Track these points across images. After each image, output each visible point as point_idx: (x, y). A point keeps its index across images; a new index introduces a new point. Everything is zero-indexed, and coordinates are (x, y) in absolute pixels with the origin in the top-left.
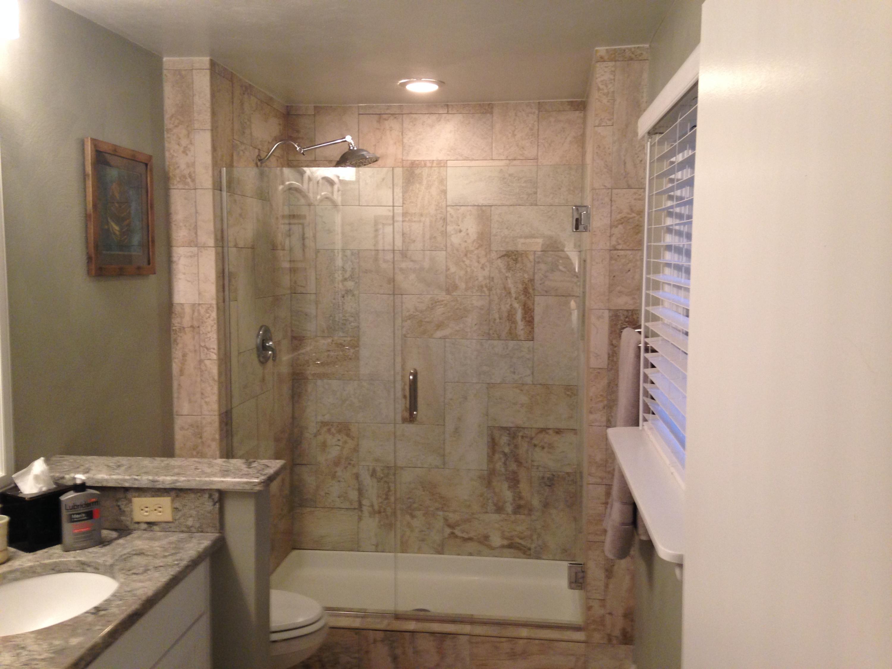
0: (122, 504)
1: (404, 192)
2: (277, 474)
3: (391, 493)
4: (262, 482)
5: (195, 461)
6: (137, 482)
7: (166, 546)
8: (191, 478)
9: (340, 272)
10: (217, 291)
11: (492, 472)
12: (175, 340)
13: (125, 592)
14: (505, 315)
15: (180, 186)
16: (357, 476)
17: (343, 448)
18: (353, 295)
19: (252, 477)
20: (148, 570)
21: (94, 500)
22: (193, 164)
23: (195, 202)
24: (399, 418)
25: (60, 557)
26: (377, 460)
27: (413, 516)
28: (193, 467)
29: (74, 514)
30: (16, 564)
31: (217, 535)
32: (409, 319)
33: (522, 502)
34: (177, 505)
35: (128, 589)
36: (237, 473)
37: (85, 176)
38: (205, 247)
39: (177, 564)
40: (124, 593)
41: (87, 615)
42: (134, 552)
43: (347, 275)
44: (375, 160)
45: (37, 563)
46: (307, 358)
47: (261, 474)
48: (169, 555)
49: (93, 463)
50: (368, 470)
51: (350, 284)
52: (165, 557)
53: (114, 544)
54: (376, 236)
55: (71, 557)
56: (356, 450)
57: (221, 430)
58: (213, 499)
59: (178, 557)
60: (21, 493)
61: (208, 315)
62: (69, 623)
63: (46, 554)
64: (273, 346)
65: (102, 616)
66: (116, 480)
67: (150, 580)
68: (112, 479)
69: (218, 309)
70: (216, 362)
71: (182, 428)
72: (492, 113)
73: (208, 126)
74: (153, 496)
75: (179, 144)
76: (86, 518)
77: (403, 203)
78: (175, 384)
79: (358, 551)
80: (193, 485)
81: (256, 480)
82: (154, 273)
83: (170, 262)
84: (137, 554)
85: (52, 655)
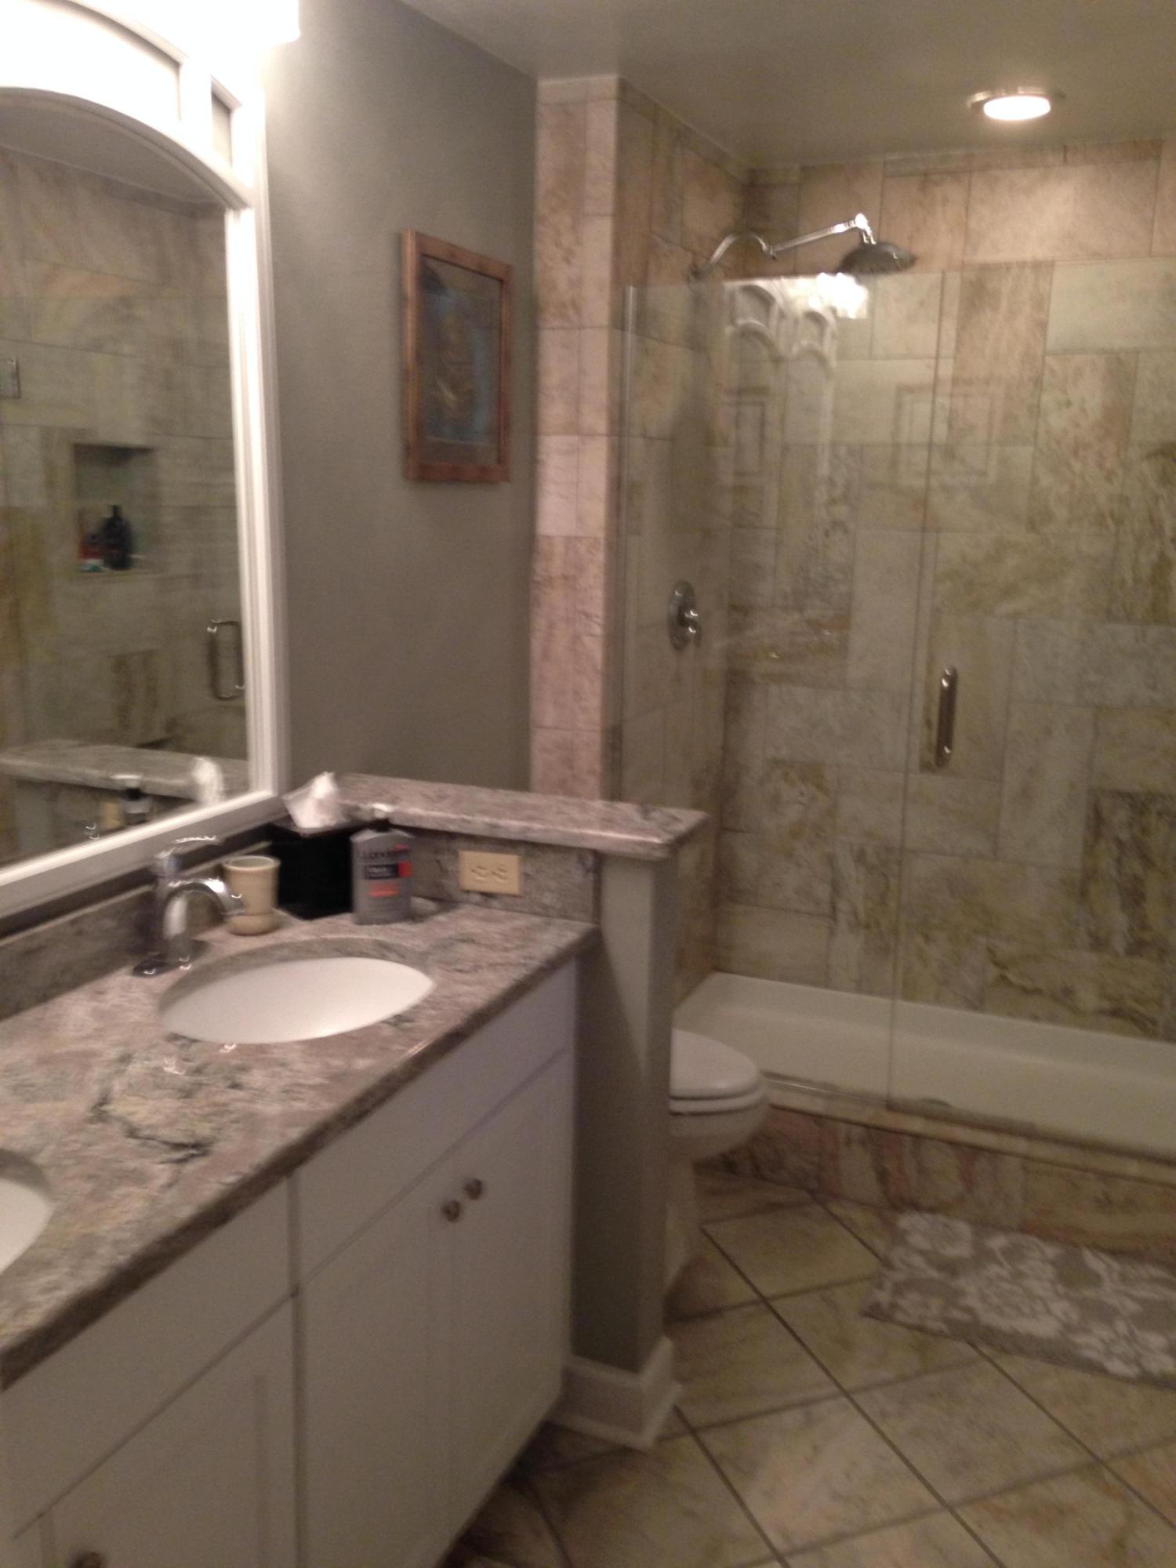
0: (445, 858)
1: (962, 328)
3: (890, 894)
4: (666, 845)
5: (559, 801)
6: (468, 825)
7: (508, 934)
9: (824, 487)
10: (608, 515)
11: (1090, 875)
12: (538, 599)
13: (443, 997)
14: (1146, 571)
15: (556, 323)
16: (831, 860)
17: (808, 808)
18: (846, 531)
19: (650, 834)
20: (480, 967)
21: (402, 847)
22: (580, 280)
23: (580, 352)
24: (915, 759)
25: (351, 932)
26: (868, 834)
27: (928, 940)
28: (556, 809)
29: (372, 867)
30: (283, 936)
31: (590, 925)
32: (949, 578)
33: (1147, 936)
34: (529, 869)
35: (448, 993)
36: (625, 825)
37: (402, 299)
38: (592, 434)
39: (525, 964)
40: (441, 999)
41: (385, 1025)
42: (460, 938)
43: (838, 493)
44: (908, 263)
45: (316, 938)
46: (755, 646)
47: (665, 831)
48: (514, 948)
49: (403, 790)
50: (852, 850)
51: (841, 511)
52: (506, 950)
53: (430, 921)
54: (897, 418)
55: (368, 934)
56: (831, 813)
57: (604, 755)
58: (585, 865)
59: (526, 952)
60: (297, 825)
61: (591, 557)
62: (354, 1035)
63: (331, 925)
64: (697, 620)
65: (406, 1029)
66: (435, 818)
67: (481, 983)
68: (430, 817)
69: (608, 545)
70: (601, 639)
71: (543, 749)
72: (1158, 158)
73: (609, 208)
74: (491, 851)
75: (558, 245)
76: (388, 875)
77: (957, 349)
78: (535, 673)
79: (826, 986)
80: (554, 838)
81: (656, 840)
82: (507, 479)
83: (533, 461)
84: (464, 941)
85: (326, 1082)
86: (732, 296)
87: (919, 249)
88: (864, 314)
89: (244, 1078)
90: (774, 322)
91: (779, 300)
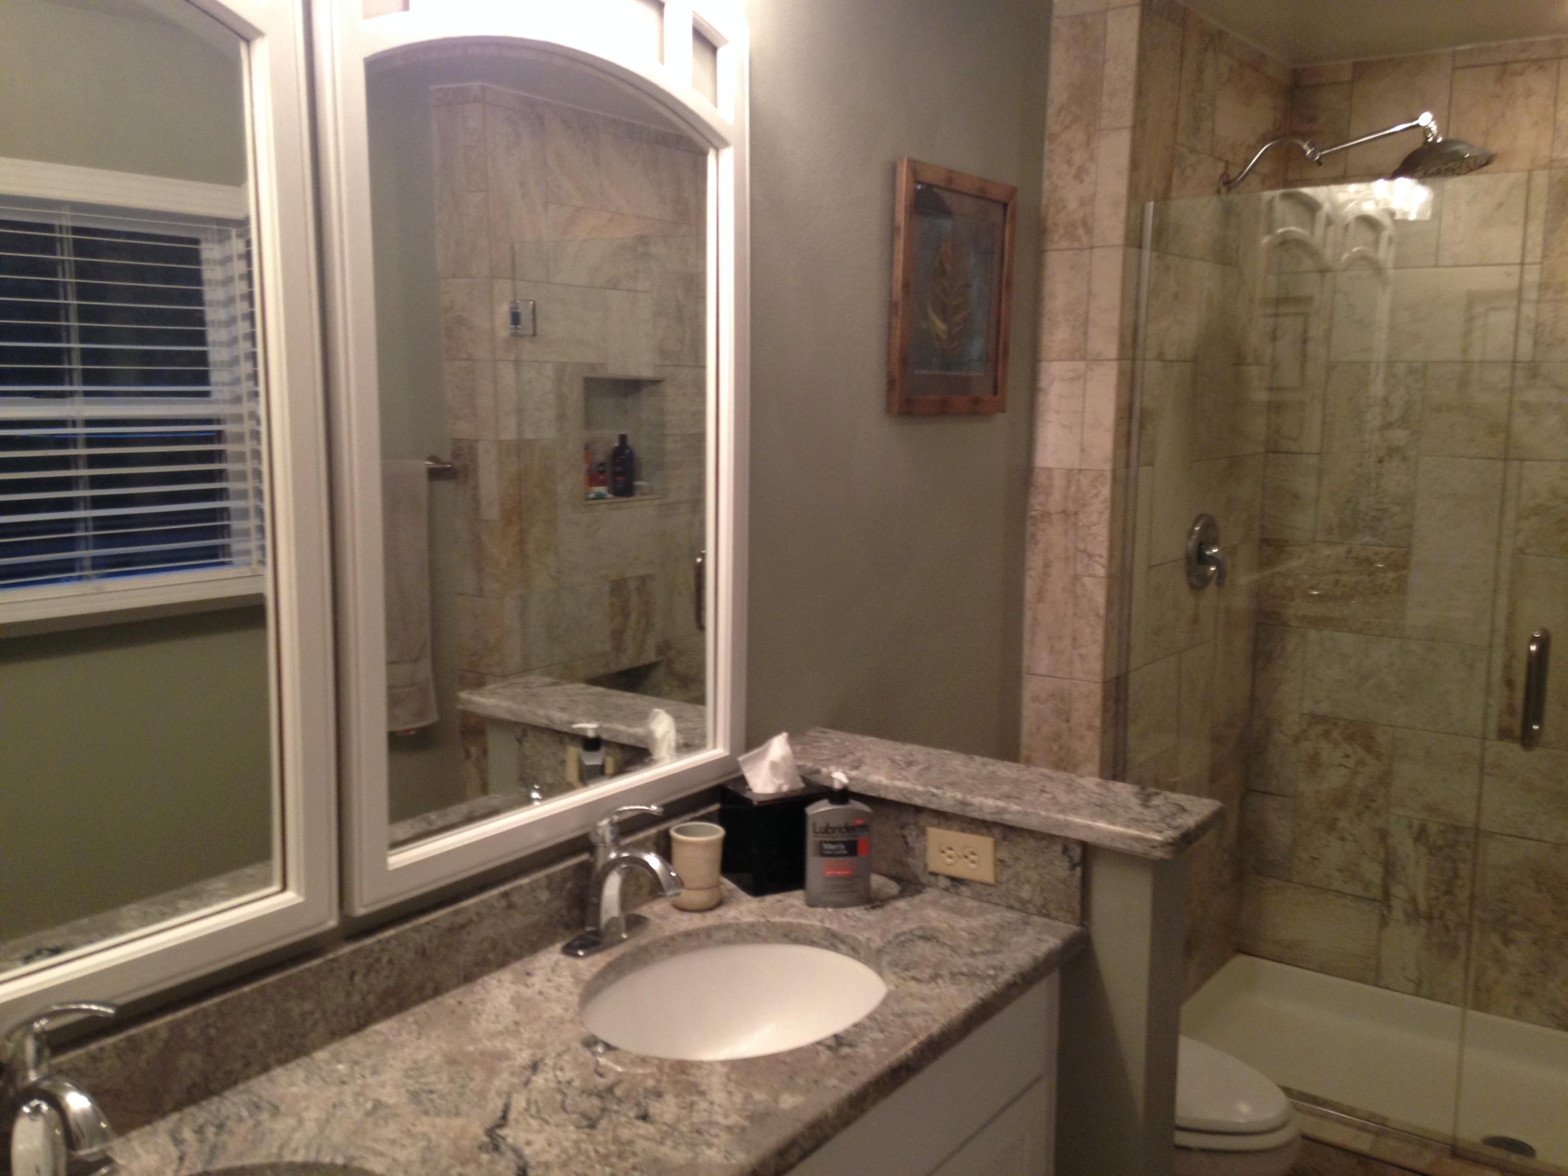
0: (910, 834)
1: (1549, 232)
2: (1201, 828)
3: (1459, 882)
4: (1169, 844)
5: (1042, 775)
6: (934, 800)
7: (977, 933)
8: (1030, 810)
9: (1377, 410)
10: (1116, 445)
12: (1033, 536)
13: (893, 1014)
15: (1064, 244)
16: (1383, 836)
17: (1355, 773)
18: (1404, 459)
19: (1150, 829)
20: (941, 976)
21: (859, 822)
22: (1092, 198)
23: (1089, 273)
24: (1494, 726)
25: (800, 914)
26: (1433, 809)
27: (1507, 941)
28: (1038, 786)
29: (826, 842)
30: (729, 914)
31: (1076, 928)
32: (1536, 514)
34: (1004, 855)
35: (897, 1009)
36: (1119, 813)
37: (893, 230)
38: (1099, 359)
39: (994, 978)
40: (891, 1018)
41: (820, 1048)
42: (921, 933)
43: (1395, 415)
44: (1484, 162)
45: (762, 920)
46: (1290, 583)
47: (1169, 826)
48: (982, 953)
49: (869, 750)
50: (1410, 826)
51: (1399, 436)
52: (973, 954)
53: (889, 908)
54: (1467, 333)
55: (817, 919)
56: (1385, 780)
57: (1105, 709)
58: (1071, 857)
59: (998, 959)
60: (750, 790)
61: (1094, 491)
62: (786, 1060)
63: (779, 905)
64: (1219, 557)
65: (845, 1057)
66: (900, 789)
67: (939, 999)
68: (895, 787)
69: (1115, 479)
70: (1104, 581)
71: (1035, 699)
73: (1127, 119)
74: (963, 830)
75: (1069, 163)
76: (845, 852)
77: (1544, 256)
78: (1028, 616)
79: (1377, 985)
80: (1033, 823)
81: (1157, 837)
82: (1003, 410)
83: (1033, 389)
84: (925, 938)
85: (743, 1122)
86: (1271, 202)
87: (1494, 147)
88: (1428, 215)
89: (655, 1108)
90: (1319, 230)
91: (1327, 207)
